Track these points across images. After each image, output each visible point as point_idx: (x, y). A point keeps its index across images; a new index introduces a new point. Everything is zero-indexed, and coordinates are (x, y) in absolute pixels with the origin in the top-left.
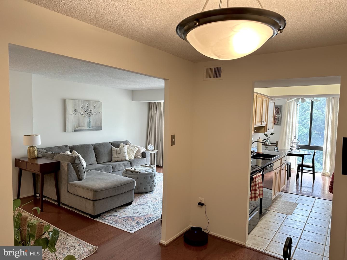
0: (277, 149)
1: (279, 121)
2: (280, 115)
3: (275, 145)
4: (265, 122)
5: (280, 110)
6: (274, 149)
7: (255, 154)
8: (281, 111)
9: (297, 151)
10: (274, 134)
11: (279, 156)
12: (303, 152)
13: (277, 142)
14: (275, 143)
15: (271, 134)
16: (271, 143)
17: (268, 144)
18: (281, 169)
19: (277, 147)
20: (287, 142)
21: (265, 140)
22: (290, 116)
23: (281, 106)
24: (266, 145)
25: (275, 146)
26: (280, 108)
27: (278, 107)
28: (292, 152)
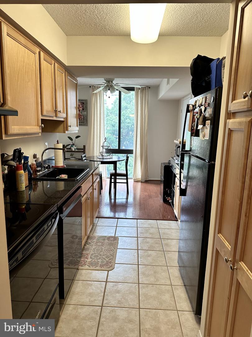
0: (85, 156)
1: (85, 120)
2: (85, 113)
3: (83, 150)
4: (64, 112)
5: (85, 105)
6: (82, 156)
7: (51, 170)
8: (86, 107)
9: (109, 157)
10: (80, 136)
11: (89, 169)
12: (115, 157)
13: (84, 146)
14: (82, 148)
15: (77, 137)
16: (78, 149)
17: (73, 150)
18: (93, 189)
19: (84, 153)
20: (95, 146)
21: (70, 145)
22: (97, 114)
23: (86, 101)
24: (72, 151)
25: (83, 152)
26: (85, 103)
27: (83, 102)
28: (103, 159)
